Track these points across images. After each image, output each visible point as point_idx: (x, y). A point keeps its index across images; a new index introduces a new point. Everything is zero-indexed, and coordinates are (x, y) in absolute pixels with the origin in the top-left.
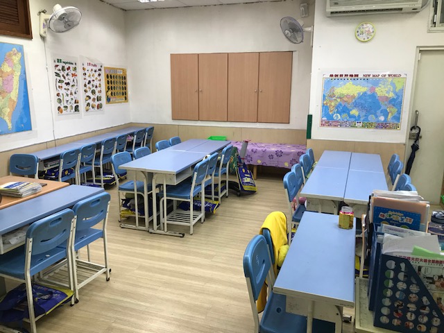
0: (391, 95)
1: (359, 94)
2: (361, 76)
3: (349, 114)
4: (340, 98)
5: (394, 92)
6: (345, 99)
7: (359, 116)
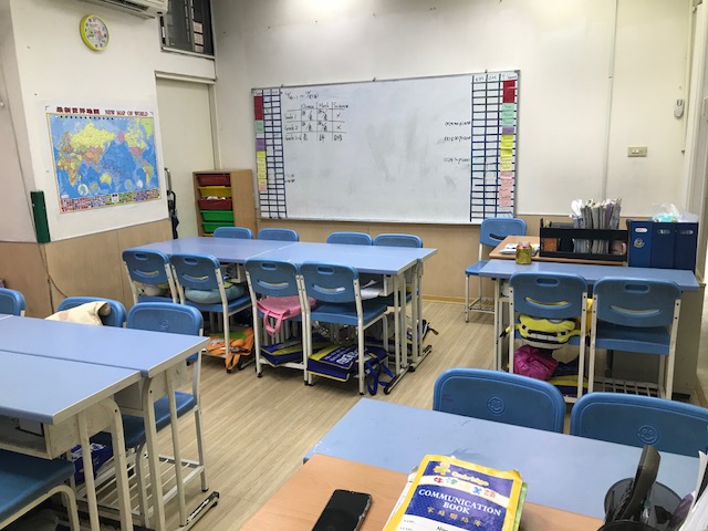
0: (143, 145)
1: (106, 144)
2: (102, 113)
3: (99, 182)
4: (82, 154)
5: (146, 141)
6: (89, 155)
7: (113, 183)
